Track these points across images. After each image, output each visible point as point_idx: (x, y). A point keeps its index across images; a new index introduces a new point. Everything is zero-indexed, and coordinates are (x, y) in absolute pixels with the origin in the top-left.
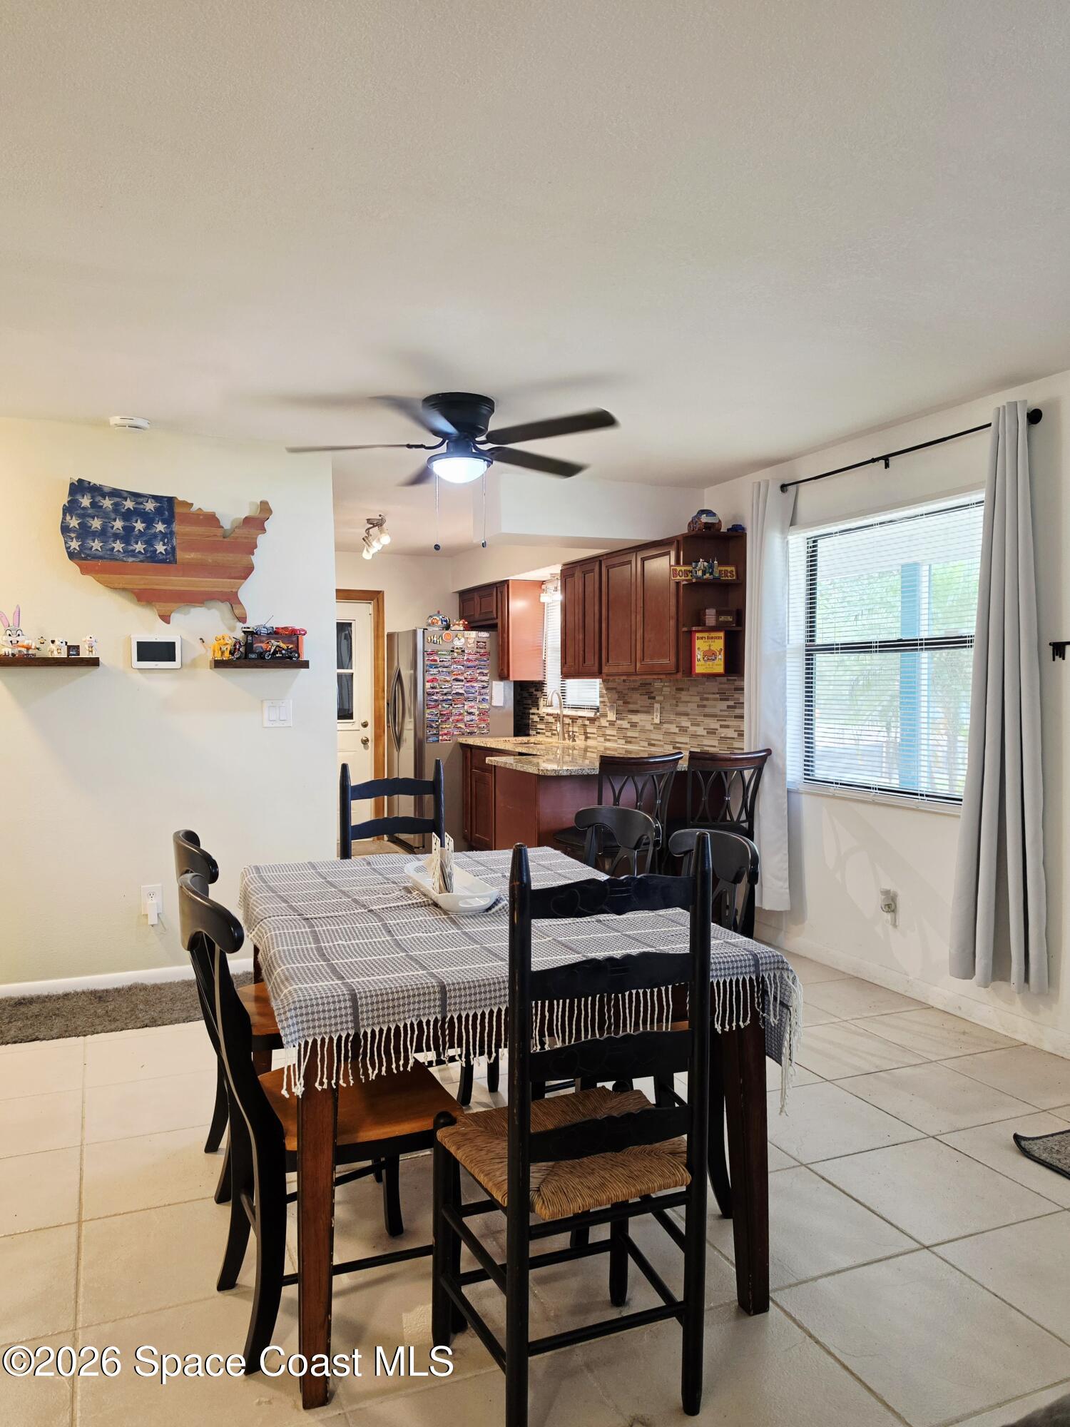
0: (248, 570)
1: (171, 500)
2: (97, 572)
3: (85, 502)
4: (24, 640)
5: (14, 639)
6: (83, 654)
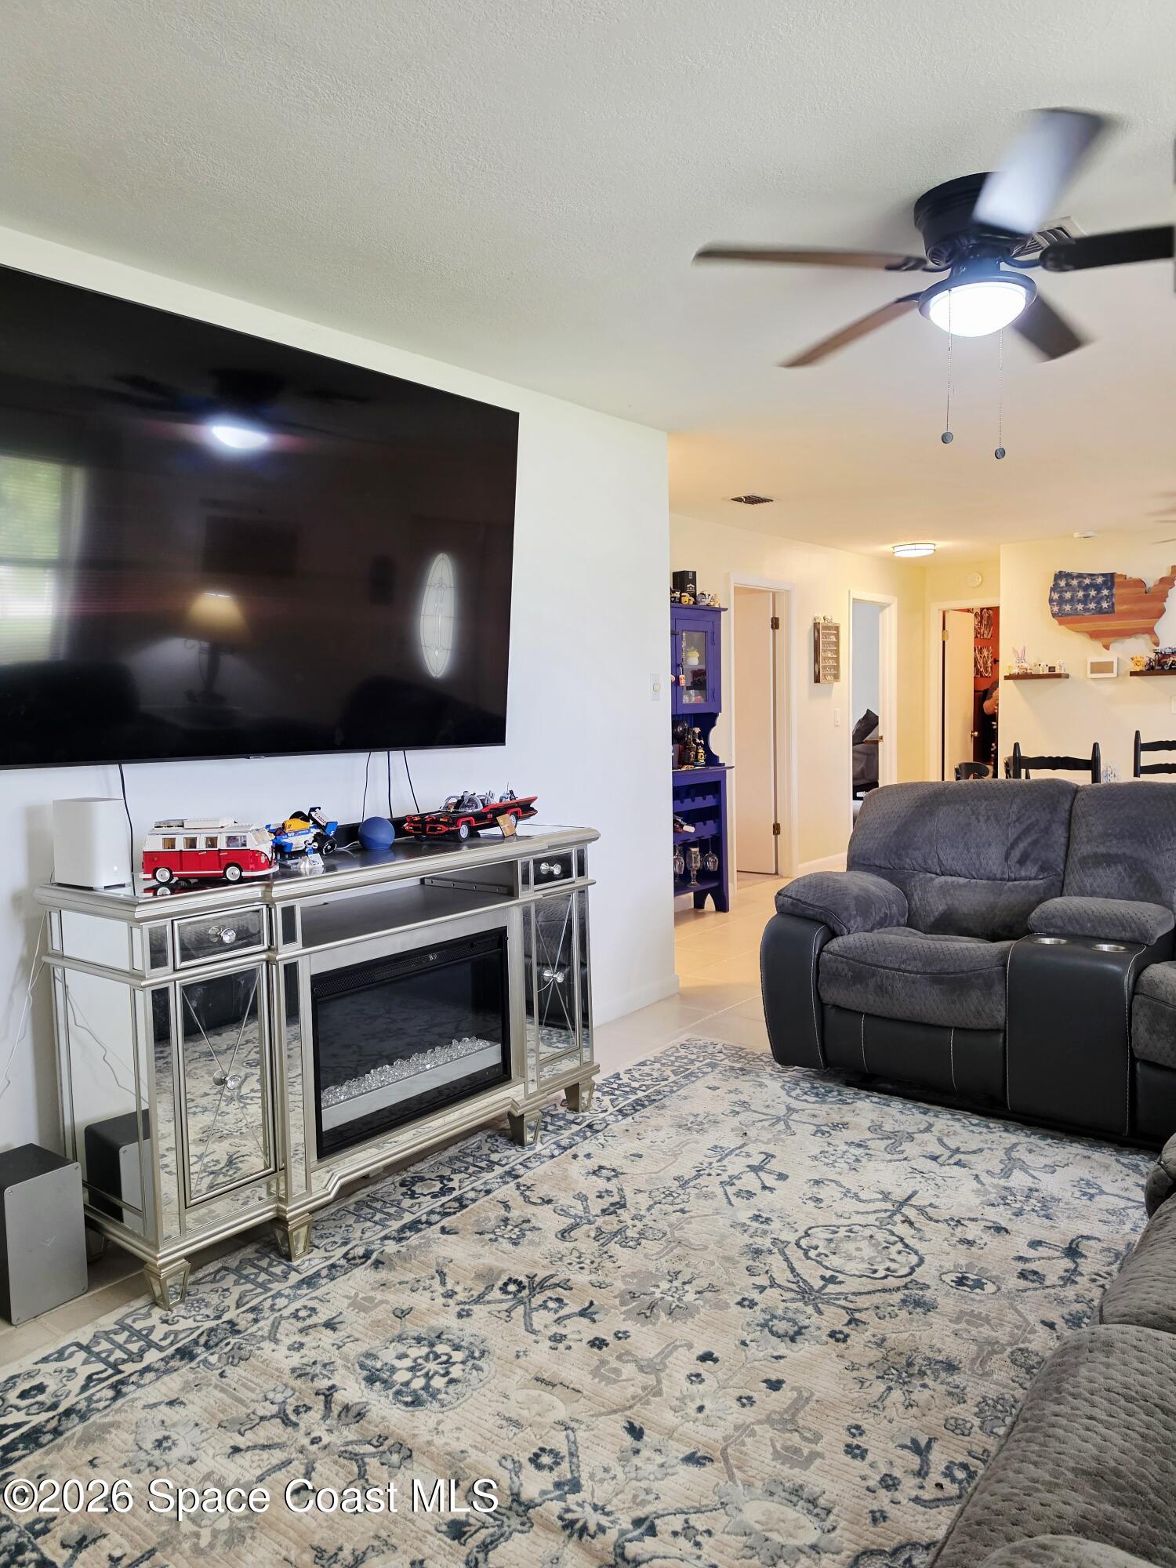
0: (1161, 612)
1: (1112, 575)
2: (1067, 623)
3: (1063, 583)
4: (1025, 665)
5: (1020, 665)
6: (1057, 671)
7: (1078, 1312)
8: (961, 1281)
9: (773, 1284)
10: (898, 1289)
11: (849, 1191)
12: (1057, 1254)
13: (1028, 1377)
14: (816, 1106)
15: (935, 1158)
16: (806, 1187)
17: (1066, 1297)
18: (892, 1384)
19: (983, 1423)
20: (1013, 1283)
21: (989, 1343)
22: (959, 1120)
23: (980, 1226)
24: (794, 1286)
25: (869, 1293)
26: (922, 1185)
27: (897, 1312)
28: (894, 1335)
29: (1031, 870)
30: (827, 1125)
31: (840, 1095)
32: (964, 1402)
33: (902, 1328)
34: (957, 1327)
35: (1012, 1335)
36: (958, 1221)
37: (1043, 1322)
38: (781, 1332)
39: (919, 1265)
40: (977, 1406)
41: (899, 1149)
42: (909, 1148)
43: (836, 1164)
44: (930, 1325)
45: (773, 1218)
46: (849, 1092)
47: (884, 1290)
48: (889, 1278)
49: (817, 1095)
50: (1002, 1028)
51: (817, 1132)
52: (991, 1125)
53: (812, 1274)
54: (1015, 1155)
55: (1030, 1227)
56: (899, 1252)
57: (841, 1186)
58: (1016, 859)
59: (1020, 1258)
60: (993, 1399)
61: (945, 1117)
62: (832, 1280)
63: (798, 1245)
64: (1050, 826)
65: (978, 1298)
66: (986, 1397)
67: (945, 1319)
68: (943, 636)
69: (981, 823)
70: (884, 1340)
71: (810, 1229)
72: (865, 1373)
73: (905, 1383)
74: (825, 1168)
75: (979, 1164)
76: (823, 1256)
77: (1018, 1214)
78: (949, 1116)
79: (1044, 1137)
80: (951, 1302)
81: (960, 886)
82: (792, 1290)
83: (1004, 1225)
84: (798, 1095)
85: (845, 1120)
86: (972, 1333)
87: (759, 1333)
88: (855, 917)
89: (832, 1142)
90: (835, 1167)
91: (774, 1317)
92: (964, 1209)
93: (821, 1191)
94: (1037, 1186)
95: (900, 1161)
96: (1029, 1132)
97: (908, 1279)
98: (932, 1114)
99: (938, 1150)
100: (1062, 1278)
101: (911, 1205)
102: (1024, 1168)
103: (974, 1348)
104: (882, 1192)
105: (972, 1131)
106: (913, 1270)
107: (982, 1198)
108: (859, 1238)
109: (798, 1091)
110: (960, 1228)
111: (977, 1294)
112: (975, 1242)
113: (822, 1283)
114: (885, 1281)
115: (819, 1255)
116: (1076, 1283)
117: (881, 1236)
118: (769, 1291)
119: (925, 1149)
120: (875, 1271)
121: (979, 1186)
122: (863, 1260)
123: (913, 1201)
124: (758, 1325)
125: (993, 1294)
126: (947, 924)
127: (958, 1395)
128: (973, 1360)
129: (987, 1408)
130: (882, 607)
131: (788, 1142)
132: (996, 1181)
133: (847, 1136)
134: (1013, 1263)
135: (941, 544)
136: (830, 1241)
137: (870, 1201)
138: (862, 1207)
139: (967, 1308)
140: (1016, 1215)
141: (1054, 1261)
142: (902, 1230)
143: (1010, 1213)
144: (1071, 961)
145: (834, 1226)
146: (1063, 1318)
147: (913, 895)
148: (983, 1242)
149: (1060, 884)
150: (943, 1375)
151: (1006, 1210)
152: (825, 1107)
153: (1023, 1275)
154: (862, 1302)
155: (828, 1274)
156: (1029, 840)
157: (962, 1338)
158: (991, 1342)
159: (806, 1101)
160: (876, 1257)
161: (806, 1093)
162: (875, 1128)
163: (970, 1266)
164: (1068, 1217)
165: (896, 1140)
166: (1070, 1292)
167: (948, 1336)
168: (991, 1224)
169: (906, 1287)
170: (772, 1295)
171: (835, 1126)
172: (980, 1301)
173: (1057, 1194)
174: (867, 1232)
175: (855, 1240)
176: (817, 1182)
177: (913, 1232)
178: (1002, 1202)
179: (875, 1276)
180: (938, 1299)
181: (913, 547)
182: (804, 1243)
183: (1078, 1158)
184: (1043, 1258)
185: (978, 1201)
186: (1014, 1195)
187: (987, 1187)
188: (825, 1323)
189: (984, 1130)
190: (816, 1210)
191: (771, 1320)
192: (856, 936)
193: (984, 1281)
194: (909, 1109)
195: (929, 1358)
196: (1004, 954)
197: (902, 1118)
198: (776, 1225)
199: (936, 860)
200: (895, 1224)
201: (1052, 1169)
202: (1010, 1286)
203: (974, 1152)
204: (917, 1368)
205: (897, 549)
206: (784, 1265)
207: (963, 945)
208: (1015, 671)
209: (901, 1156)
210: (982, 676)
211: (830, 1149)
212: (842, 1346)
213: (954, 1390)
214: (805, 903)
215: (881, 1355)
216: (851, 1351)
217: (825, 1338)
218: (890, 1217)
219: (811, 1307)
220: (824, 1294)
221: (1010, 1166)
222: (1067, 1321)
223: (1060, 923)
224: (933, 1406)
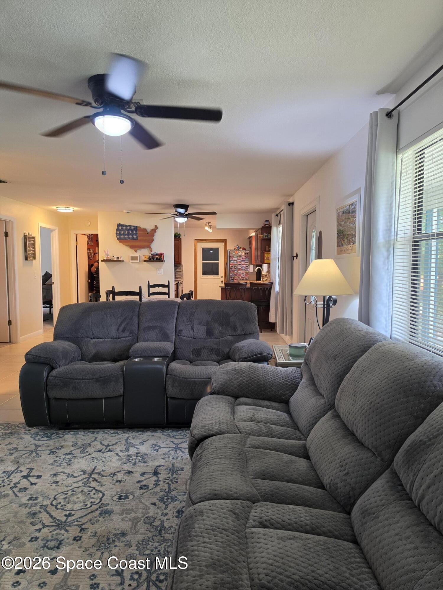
0: (152, 241)
1: (137, 226)
2: (123, 242)
3: (120, 228)
4: (109, 256)
5: (107, 256)
6: (120, 259)
7: (162, 496)
8: (120, 498)
9: (44, 526)
10: (97, 509)
11: (69, 474)
12: (151, 476)
13: (151, 527)
14: (48, 442)
15: (100, 451)
16: (50, 478)
17: (157, 491)
18: (103, 550)
19: (140, 552)
20: (138, 492)
21: (136, 519)
22: (106, 433)
23: (122, 473)
24: (54, 524)
25: (86, 515)
26: (97, 464)
27: (99, 519)
28: (99, 530)
29: (127, 334)
30: (54, 449)
31: (57, 434)
32: (132, 546)
33: (102, 525)
34: (122, 517)
35: (142, 513)
36: (114, 474)
37: (152, 504)
38: (52, 546)
39: (103, 497)
40: (136, 546)
41: (86, 451)
42: (90, 450)
43: (62, 465)
44: (112, 520)
45: (38, 496)
46: (61, 432)
47: (92, 512)
48: (93, 506)
49: (47, 437)
50: (122, 394)
51: (50, 453)
52: (118, 432)
53: (60, 515)
54: (129, 441)
55: (140, 468)
56: (94, 494)
57: (65, 473)
58: (121, 330)
59: (139, 482)
60: (141, 541)
61: (101, 433)
62: (70, 515)
63: (52, 504)
64: (132, 317)
65: (127, 502)
66: (139, 541)
67: (118, 515)
68: (76, 244)
69: (108, 318)
70: (96, 533)
71: (56, 496)
72: (92, 550)
73: (108, 548)
74: (57, 468)
75: (117, 449)
76: (64, 506)
77: (135, 464)
78: (102, 432)
79: (137, 432)
80: (118, 507)
81: (101, 342)
82: (53, 526)
83: (131, 470)
84: (39, 439)
85: (62, 444)
86: (129, 517)
87: (42, 551)
88: (62, 360)
89: (58, 455)
90: (61, 466)
91: (47, 541)
92: (115, 468)
93: (57, 478)
94: (139, 451)
95: (87, 456)
96: (132, 431)
97: (100, 504)
98: (96, 433)
99: (100, 447)
100: (154, 484)
101: (95, 473)
102: (133, 446)
103: (130, 523)
104: (83, 471)
105: (112, 436)
106: (101, 499)
107: (120, 462)
108: (77, 493)
109: (39, 437)
110: (115, 477)
111: (127, 501)
112: (122, 480)
113: (65, 518)
114: (91, 508)
115: (62, 506)
116: (159, 485)
117: (86, 490)
118: (43, 530)
119: (96, 448)
120: (86, 505)
121: (119, 457)
122: (81, 502)
123: (96, 471)
124: (41, 547)
125: (132, 499)
126: (97, 358)
127: (128, 545)
128: (131, 528)
129: (140, 545)
130: (51, 231)
131: (39, 460)
132: (124, 454)
133: (64, 451)
134: (137, 484)
135: (75, 209)
136: (65, 498)
137: (79, 476)
138: (75, 480)
139: (124, 508)
140: (134, 465)
141: (151, 479)
142: (93, 484)
143: (132, 465)
144: (145, 366)
145: (66, 491)
146: (158, 500)
147: (82, 348)
148: (124, 479)
149: (137, 338)
150: (122, 538)
151: (130, 464)
152: (52, 441)
153: (141, 488)
154: (84, 520)
155: (67, 513)
156: (126, 323)
157: (125, 521)
158: (136, 518)
159: (43, 440)
160: (86, 499)
161: (42, 437)
162: (75, 445)
163: (122, 491)
164: (152, 460)
165: (84, 448)
166: (158, 489)
167: (120, 522)
168: (126, 471)
169: (100, 507)
170: (45, 531)
171: (58, 449)
172: (129, 504)
173: (146, 452)
174: (80, 490)
175: (76, 494)
176: (55, 475)
177: (98, 484)
178: (128, 461)
179: (87, 507)
180: (113, 508)
181: (65, 208)
182: (54, 503)
183: (150, 436)
184: (147, 479)
185: (120, 464)
186: (132, 457)
187: (122, 457)
188: (71, 535)
189: (116, 435)
190: (56, 487)
191: (46, 543)
192: (63, 368)
193: (128, 495)
194: (87, 433)
195: (115, 534)
196: (122, 367)
197: (85, 438)
198: (40, 499)
199: (91, 333)
200: (90, 483)
201: (142, 443)
202: (138, 494)
203: (114, 444)
204: (111, 540)
205: (58, 209)
206: (48, 516)
207: (107, 365)
208: (105, 258)
209: (87, 454)
210: (90, 259)
211: (58, 459)
212: (80, 542)
213: (127, 543)
214: (40, 357)
215: (96, 540)
216: (84, 543)
217: (71, 542)
218: (88, 480)
219: (63, 530)
220: (67, 523)
221: (128, 446)
222: (159, 500)
223: (140, 353)
224: (121, 553)
